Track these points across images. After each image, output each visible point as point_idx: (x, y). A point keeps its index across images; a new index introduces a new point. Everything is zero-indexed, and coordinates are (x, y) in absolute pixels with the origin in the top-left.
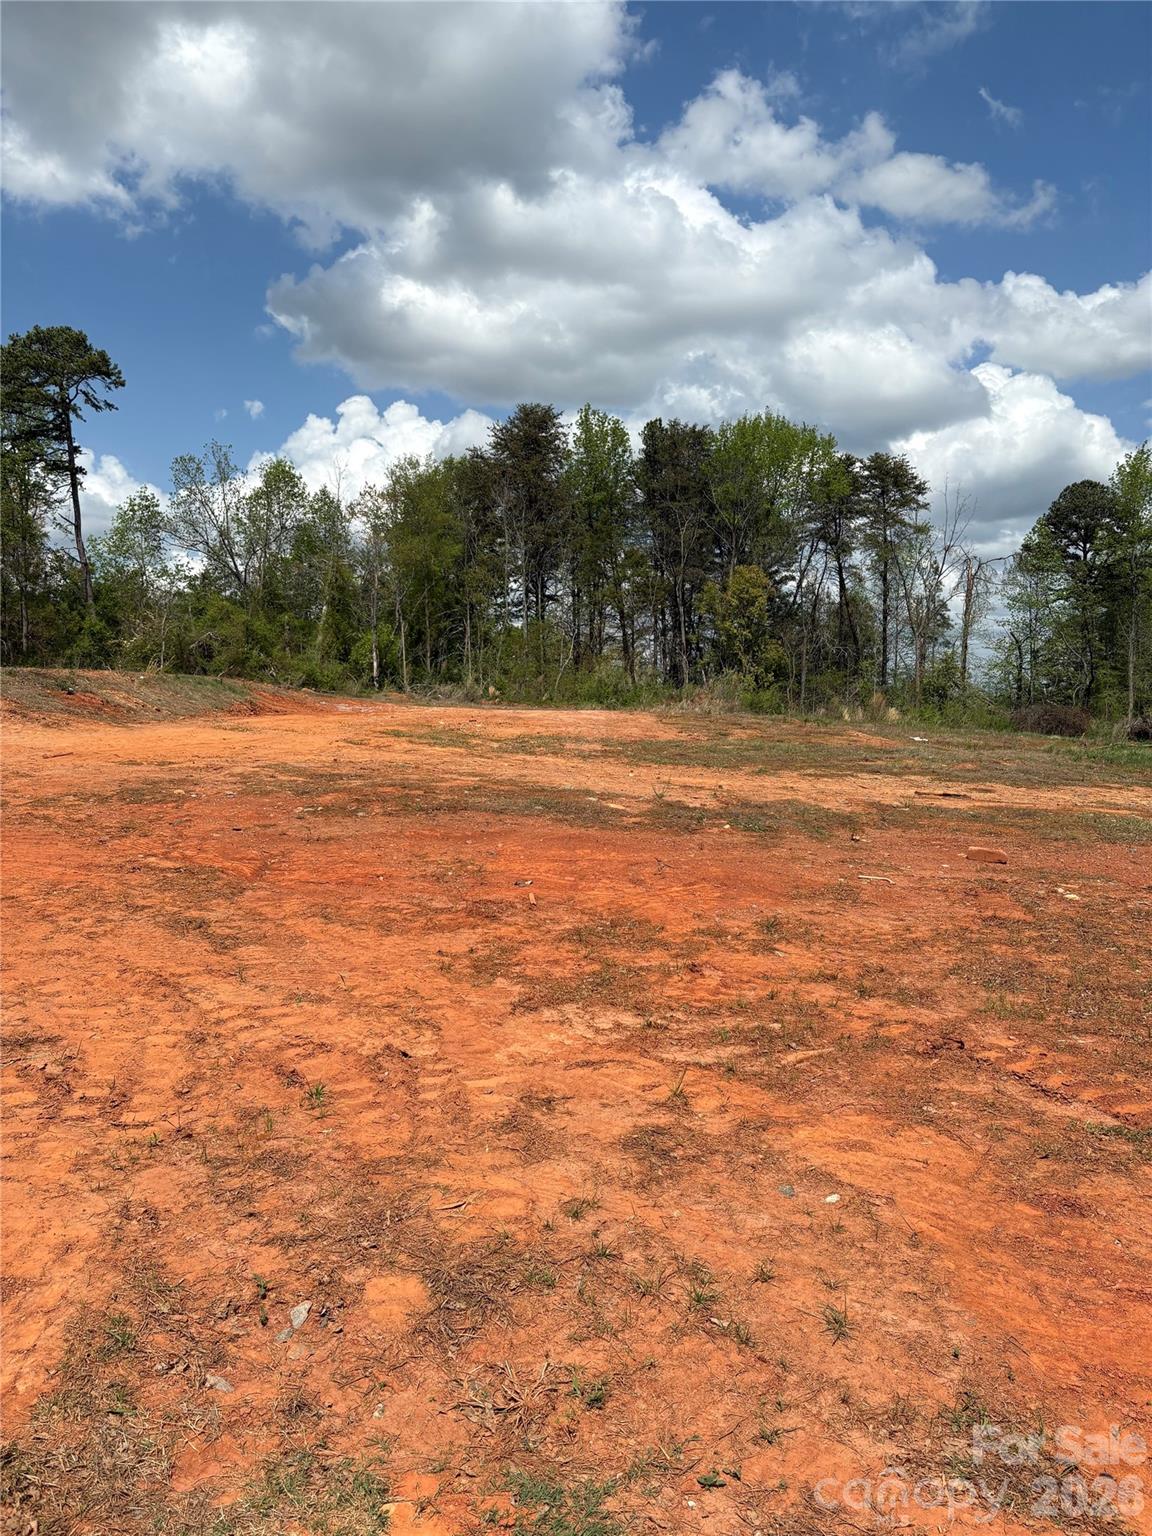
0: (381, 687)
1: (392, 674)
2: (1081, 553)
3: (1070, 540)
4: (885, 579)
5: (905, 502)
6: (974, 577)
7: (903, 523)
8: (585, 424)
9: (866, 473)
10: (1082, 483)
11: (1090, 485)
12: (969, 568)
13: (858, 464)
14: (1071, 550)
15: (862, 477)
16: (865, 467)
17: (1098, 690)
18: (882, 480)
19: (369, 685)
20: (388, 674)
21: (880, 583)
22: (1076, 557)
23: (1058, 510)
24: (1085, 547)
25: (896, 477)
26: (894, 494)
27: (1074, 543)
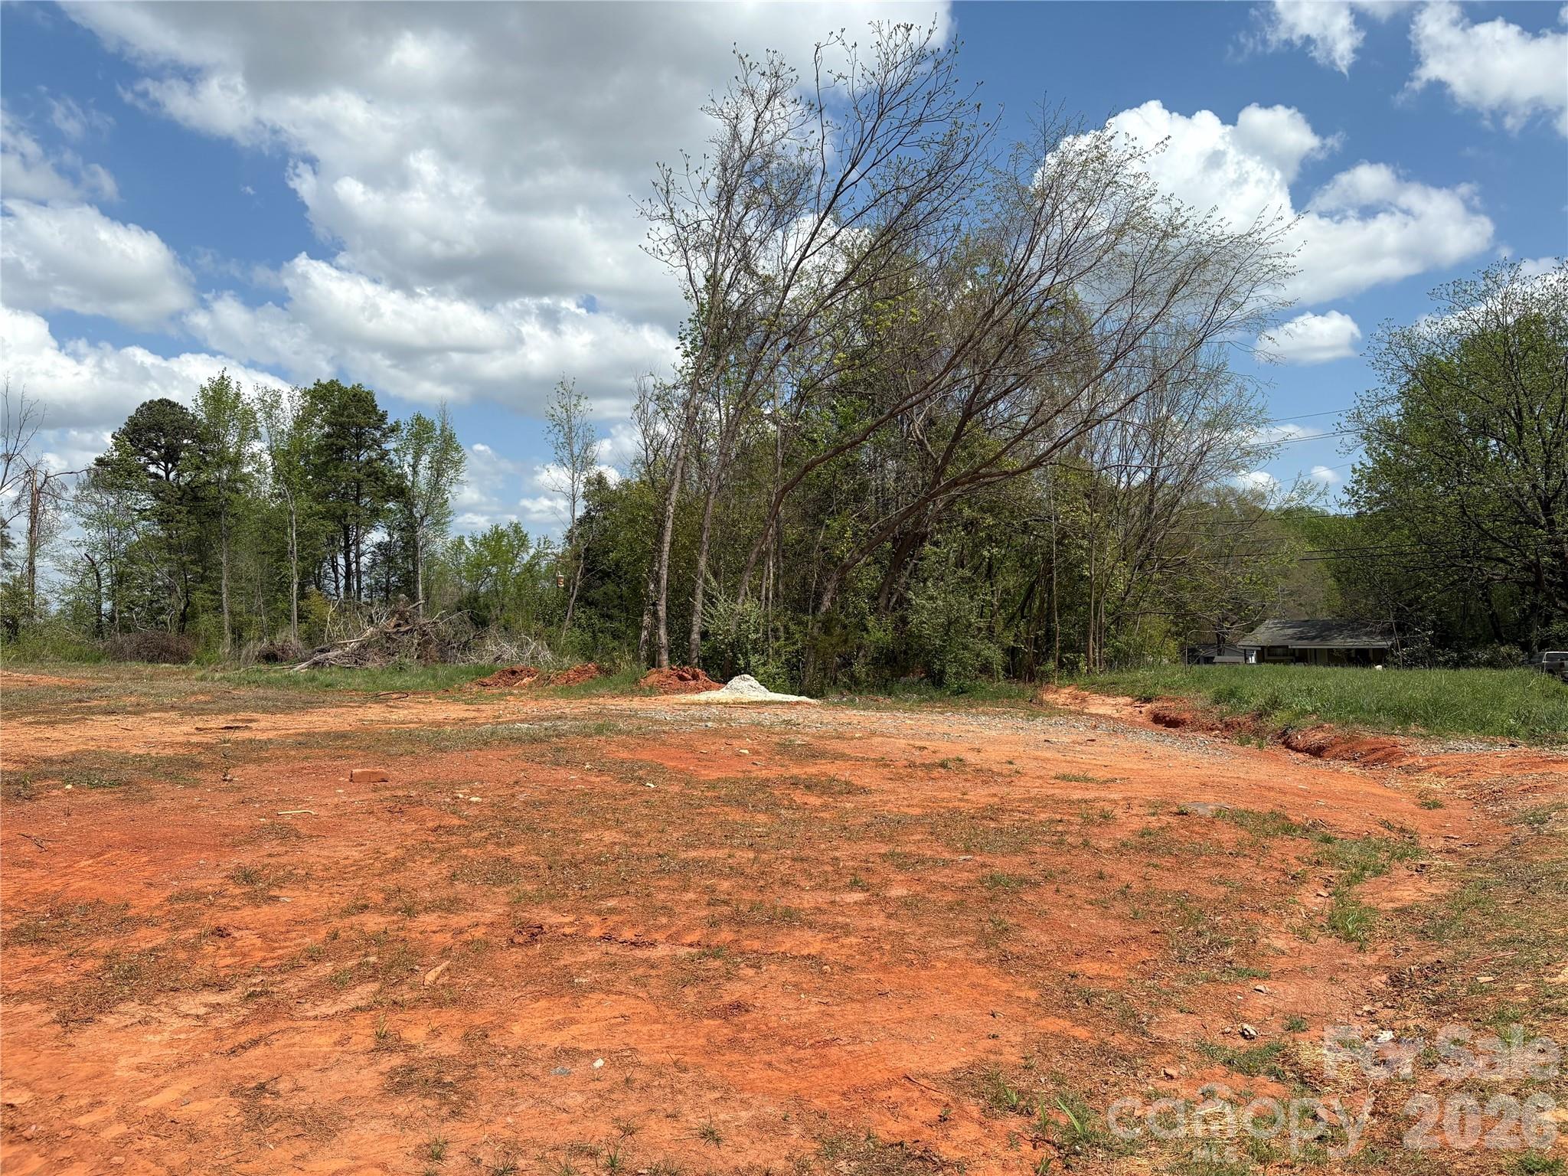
2: (162, 473)
3: (151, 458)
6: (39, 492)
10: (160, 401)
11: (166, 404)
12: (32, 481)
14: (152, 469)
17: (194, 616)
22: (155, 476)
23: (136, 425)
24: (166, 467)
27: (154, 462)
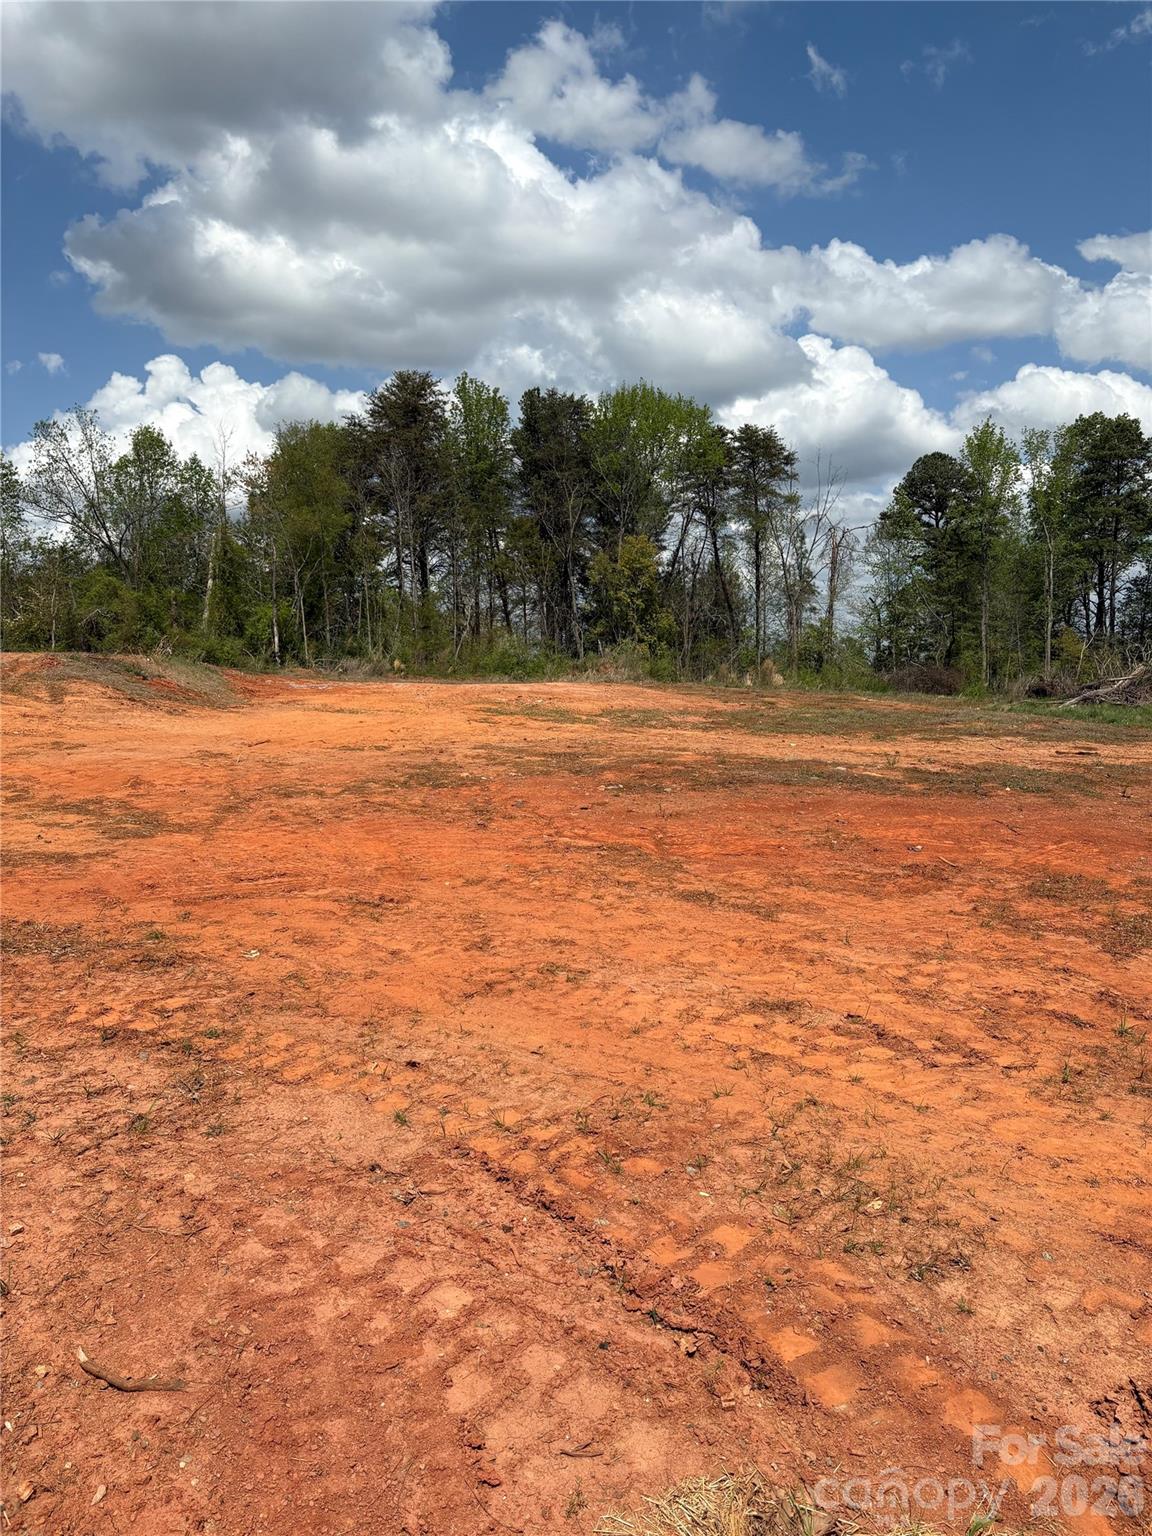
0: (282, 663)
1: (293, 649)
2: (933, 522)
3: (924, 509)
4: (757, 548)
5: (775, 473)
6: (838, 546)
7: (774, 493)
8: (462, 391)
9: (737, 444)
10: (933, 455)
11: (938, 457)
12: (833, 537)
13: (730, 436)
14: (925, 518)
15: (734, 448)
16: (735, 439)
17: (958, 652)
18: (753, 451)
19: (270, 660)
20: (289, 651)
21: (753, 552)
22: (928, 525)
23: (912, 480)
24: (936, 516)
25: (767, 447)
26: (763, 465)
27: (926, 511)
